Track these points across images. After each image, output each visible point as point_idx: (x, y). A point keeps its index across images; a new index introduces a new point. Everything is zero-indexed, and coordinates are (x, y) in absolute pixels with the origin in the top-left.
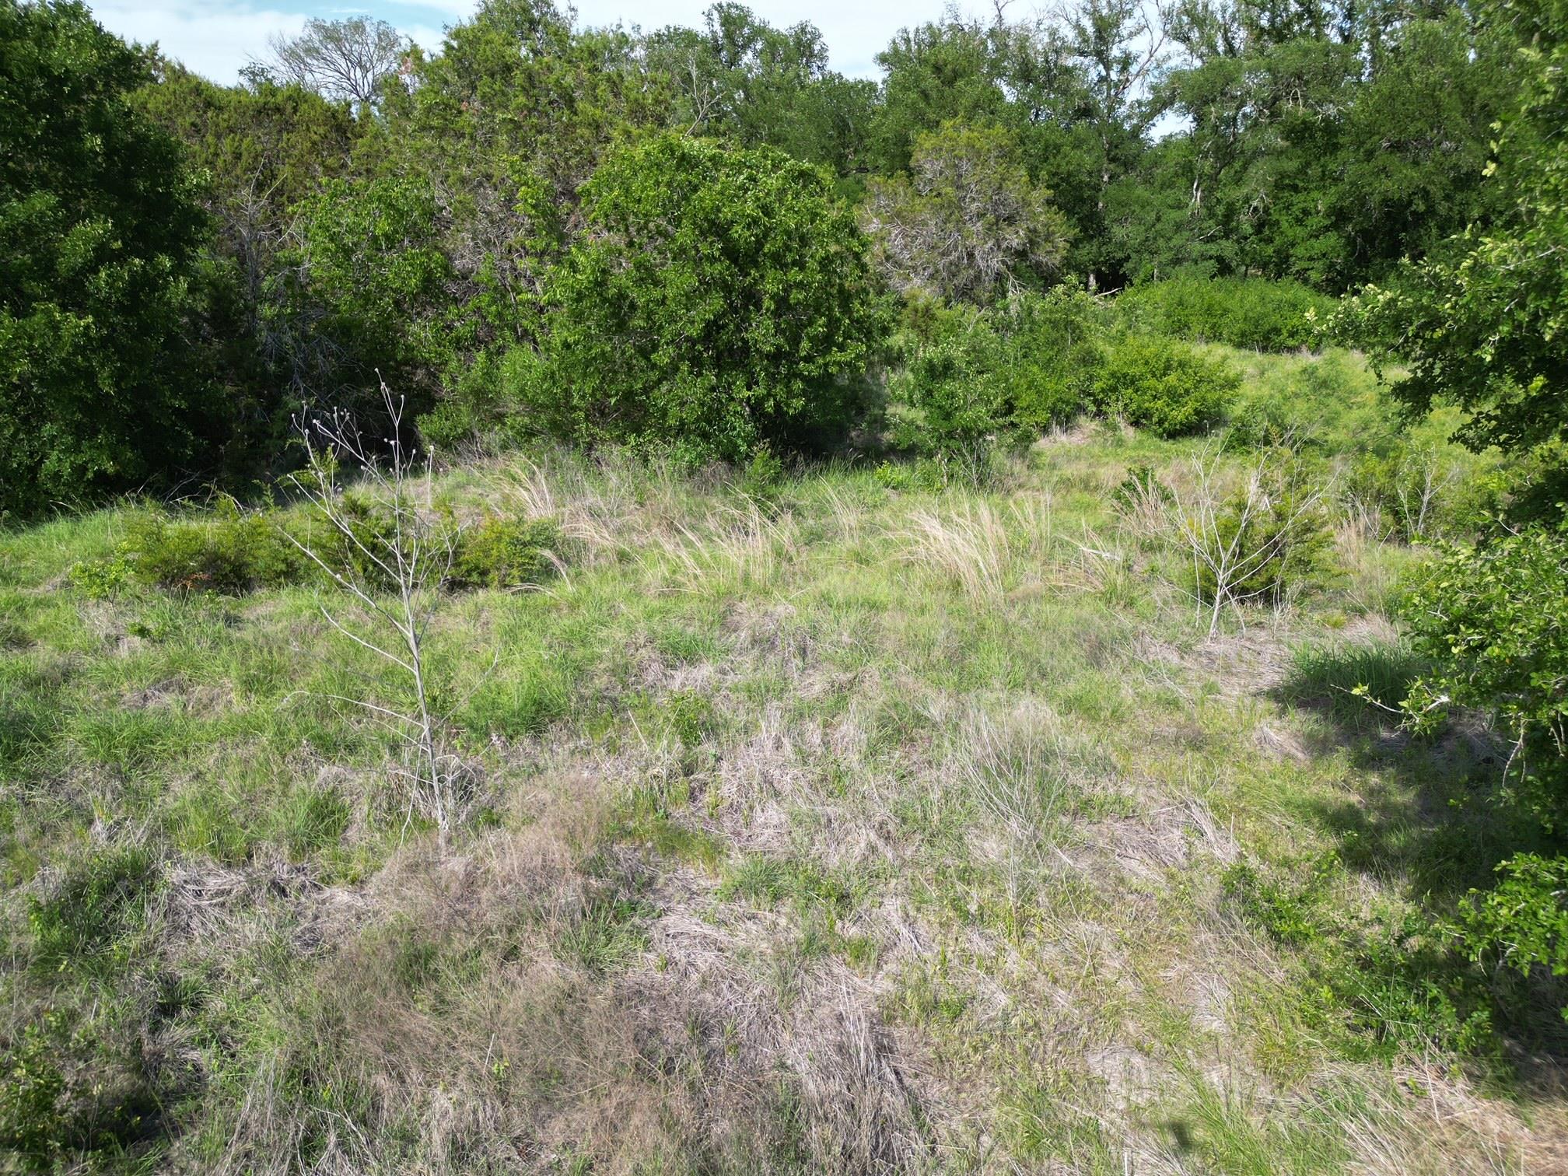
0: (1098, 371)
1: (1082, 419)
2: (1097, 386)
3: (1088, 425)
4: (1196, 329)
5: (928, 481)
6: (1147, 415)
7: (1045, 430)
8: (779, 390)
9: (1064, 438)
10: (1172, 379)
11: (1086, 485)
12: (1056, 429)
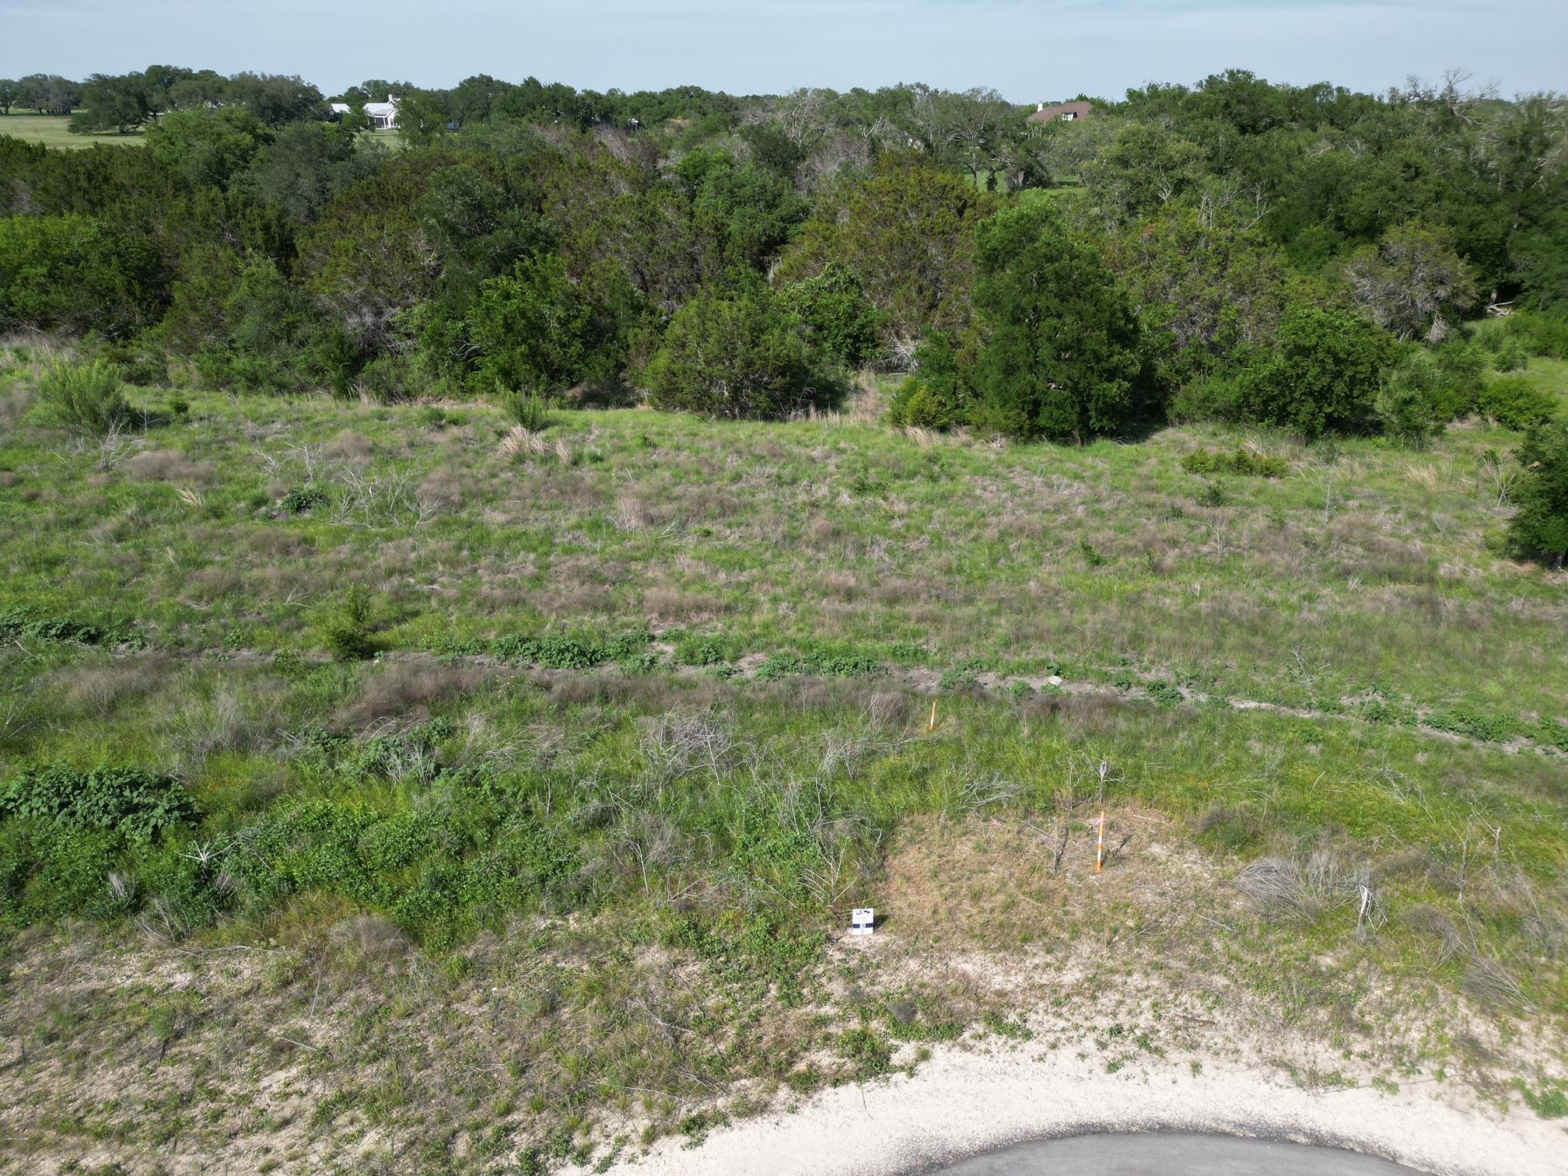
0: (1481, 393)
1: (1470, 414)
2: (1481, 400)
3: (1474, 418)
4: (1557, 350)
5: (1394, 446)
6: (1505, 417)
7: (1450, 421)
8: (1340, 408)
9: (1459, 425)
10: (1520, 402)
11: (1468, 451)
12: (1456, 420)
